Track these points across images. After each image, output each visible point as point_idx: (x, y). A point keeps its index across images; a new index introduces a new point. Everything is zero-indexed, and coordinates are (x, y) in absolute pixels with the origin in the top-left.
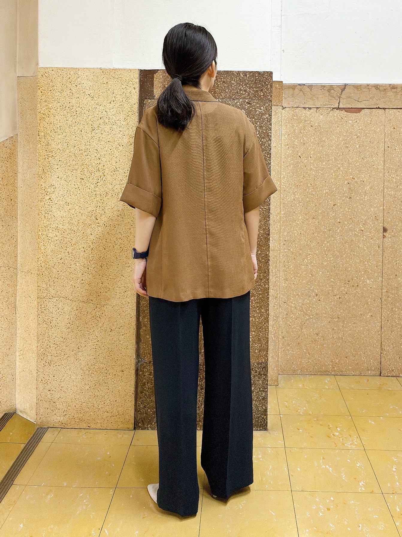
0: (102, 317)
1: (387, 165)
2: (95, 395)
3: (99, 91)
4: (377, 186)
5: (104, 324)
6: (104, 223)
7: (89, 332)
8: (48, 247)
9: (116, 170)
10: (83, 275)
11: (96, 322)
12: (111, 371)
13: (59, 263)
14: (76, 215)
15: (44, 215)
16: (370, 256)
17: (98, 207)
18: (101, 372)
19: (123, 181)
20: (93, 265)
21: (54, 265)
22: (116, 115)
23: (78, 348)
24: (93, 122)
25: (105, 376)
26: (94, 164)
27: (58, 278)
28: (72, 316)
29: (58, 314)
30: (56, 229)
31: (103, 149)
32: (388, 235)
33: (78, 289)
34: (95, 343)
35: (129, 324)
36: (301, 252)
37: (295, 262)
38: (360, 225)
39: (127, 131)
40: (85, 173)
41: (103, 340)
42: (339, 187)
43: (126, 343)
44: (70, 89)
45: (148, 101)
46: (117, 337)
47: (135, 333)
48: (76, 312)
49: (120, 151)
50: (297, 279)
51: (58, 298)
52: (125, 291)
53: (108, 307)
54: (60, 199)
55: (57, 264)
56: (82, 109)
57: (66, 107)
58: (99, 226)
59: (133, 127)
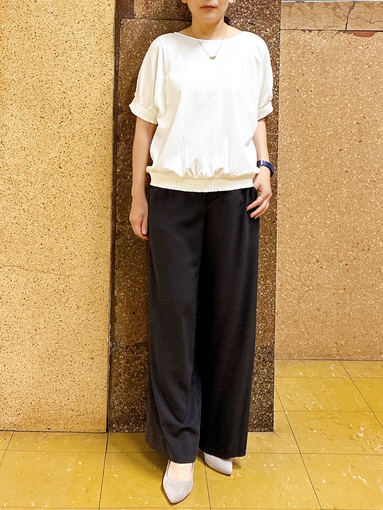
0: (66, 291)
2: (58, 389)
3: (64, 7)
5: (69, 300)
6: (70, 172)
7: (49, 310)
9: (85, 106)
10: (42, 238)
11: (58, 296)
12: (77, 358)
13: (12, 223)
14: (33, 162)
17: (63, 153)
18: (65, 360)
19: (94, 121)
20: (55, 226)
21: (6, 225)
22: (86, 38)
23: (36, 330)
25: (70, 365)
26: (57, 98)
27: (10, 242)
29: (10, 287)
30: (8, 181)
31: (68, 80)
33: (35, 255)
34: (57, 324)
35: (101, 299)
36: (299, 208)
37: (291, 220)
38: (372, 175)
39: (99, 58)
40: (46, 111)
41: (67, 320)
42: (346, 128)
43: (97, 324)
44: (28, 6)
45: (126, 21)
46: (85, 316)
47: (108, 311)
48: (33, 285)
49: (90, 82)
50: (294, 241)
51: (11, 267)
52: (96, 259)
53: (73, 278)
54: (13, 143)
55: (9, 224)
56: (43, 31)
57: (22, 28)
58: (63, 177)
59: (107, 52)
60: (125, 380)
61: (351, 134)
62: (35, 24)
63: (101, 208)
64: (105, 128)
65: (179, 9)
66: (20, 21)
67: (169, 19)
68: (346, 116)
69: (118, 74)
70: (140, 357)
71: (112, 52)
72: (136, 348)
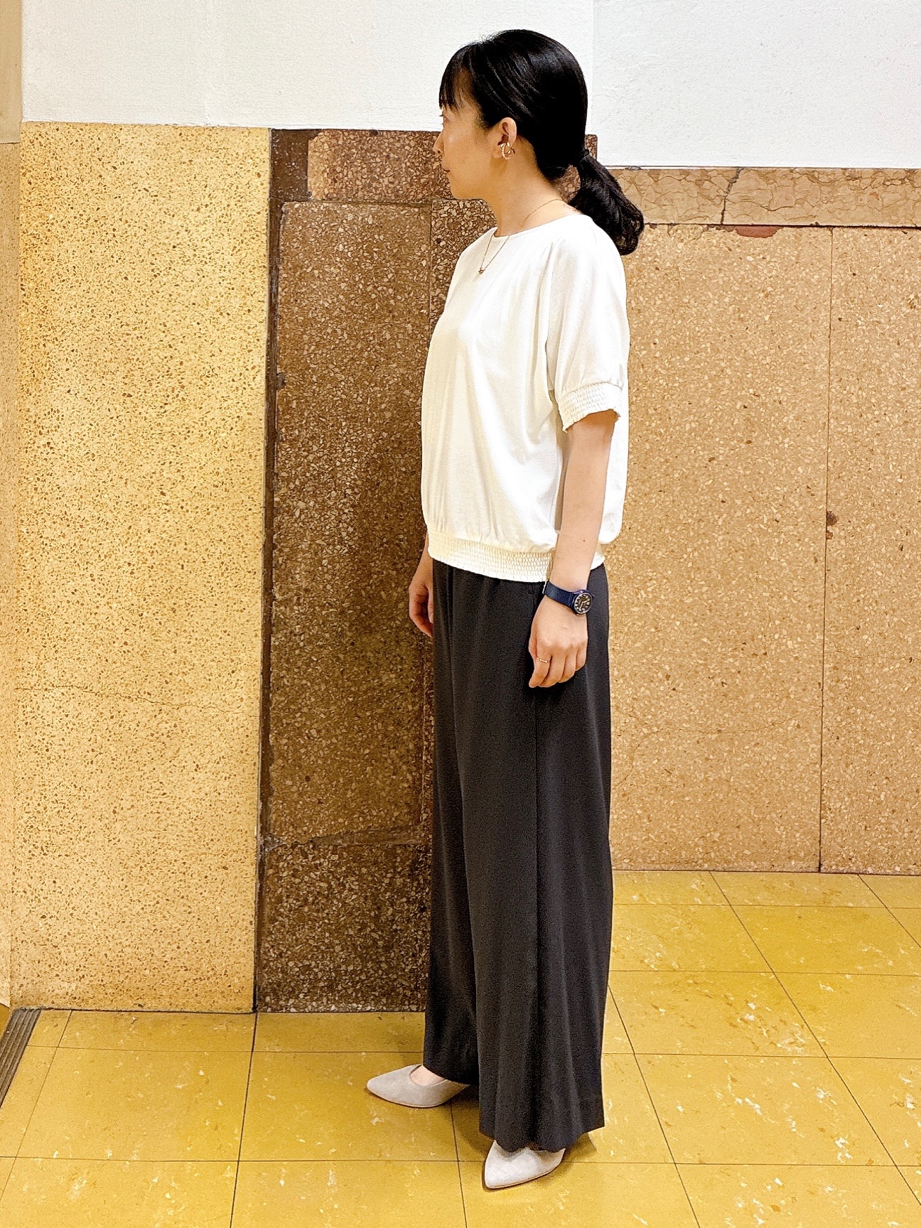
0: (174, 736)
1: (837, 364)
2: (157, 927)
3: (169, 180)
4: (813, 413)
5: (180, 753)
6: (181, 502)
7: (141, 773)
8: (43, 564)
9: (211, 372)
10: (127, 632)
11: (159, 746)
12: (196, 867)
13: (69, 602)
14: (110, 484)
15: (34, 483)
16: (795, 583)
17: (167, 465)
18: (172, 871)
19: (230, 402)
20: (152, 608)
21: (56, 606)
22: (213, 239)
23: (114, 812)
24: (156, 256)
25: (181, 881)
26: (157, 357)
27: (65, 640)
28: (98, 734)
29: (65, 728)
30: (61, 519)
31: (179, 322)
32: (837, 530)
33: (114, 666)
34: (155, 800)
35: (242, 752)
36: (631, 573)
37: (616, 597)
38: (772, 507)
39: (239, 279)
40: (135, 381)
41: (177, 793)
42: (721, 416)
43: (233, 800)
44: (101, 176)
45: (292, 206)
46: (211, 784)
47: (257, 774)
48: (110, 723)
49: (221, 326)
50: (621, 638)
51: (66, 689)
52: (233, 672)
53: (188, 710)
54: (72, 445)
55: (64, 604)
56: (129, 226)
57: (89, 219)
58: (169, 511)
59: (254, 268)
60: (290, 911)
61: (732, 429)
62: (113, 212)
63: (243, 572)
64: (250, 417)
65: (397, 182)
66: (83, 206)
67: (378, 202)
68: (722, 393)
69: (275, 310)
70: (320, 864)
71: (264, 267)
72: (311, 846)
